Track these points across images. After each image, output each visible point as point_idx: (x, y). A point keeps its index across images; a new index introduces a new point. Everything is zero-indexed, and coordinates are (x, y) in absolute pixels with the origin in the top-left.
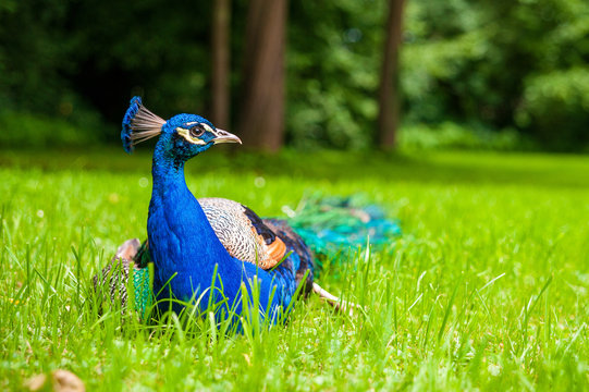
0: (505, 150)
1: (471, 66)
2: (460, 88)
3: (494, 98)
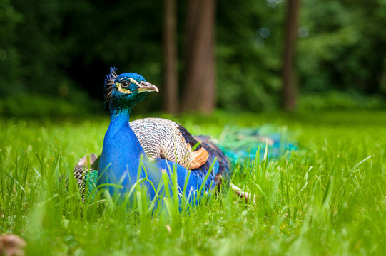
2: (340, 66)
3: (364, 73)
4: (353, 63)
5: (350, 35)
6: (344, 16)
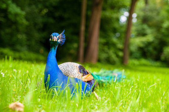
0: (158, 67)
1: (149, 44)
4: (151, 49)
6: (149, 31)
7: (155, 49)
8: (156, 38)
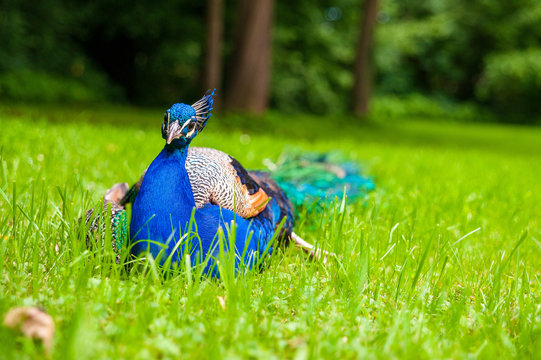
2: (427, 64)
4: (443, 60)
5: (442, 25)
7: (457, 60)
8: (461, 23)
